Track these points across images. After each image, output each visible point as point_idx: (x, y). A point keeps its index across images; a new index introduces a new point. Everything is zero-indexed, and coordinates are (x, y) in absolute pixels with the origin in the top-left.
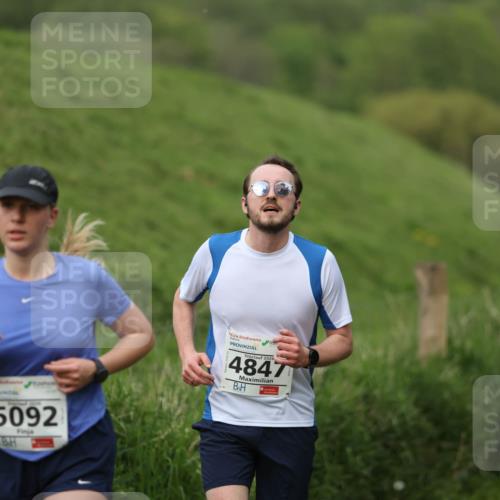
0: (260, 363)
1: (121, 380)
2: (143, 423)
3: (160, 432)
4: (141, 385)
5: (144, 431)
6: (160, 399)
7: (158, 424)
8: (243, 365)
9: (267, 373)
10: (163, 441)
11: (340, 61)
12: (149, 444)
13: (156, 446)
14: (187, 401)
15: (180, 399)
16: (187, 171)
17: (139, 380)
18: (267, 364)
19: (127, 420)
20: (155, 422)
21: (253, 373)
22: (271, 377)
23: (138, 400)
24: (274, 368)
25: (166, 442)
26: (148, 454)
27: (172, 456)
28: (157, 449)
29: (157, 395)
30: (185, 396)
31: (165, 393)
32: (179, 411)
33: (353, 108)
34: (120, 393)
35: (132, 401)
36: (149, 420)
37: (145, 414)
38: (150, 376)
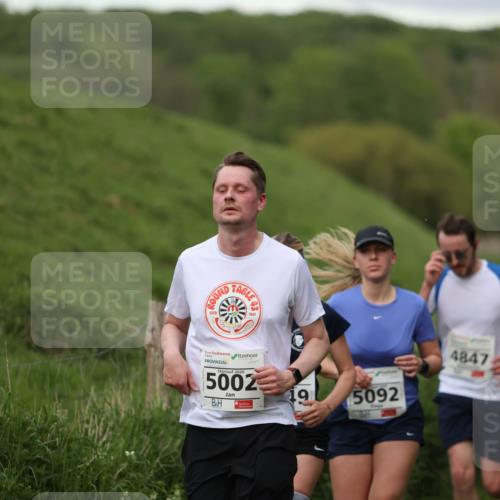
0: (470, 355)
1: (47, 406)
2: (69, 450)
3: (86, 459)
4: (66, 411)
5: (69, 457)
6: (86, 426)
7: (83, 451)
8: (459, 356)
9: (475, 361)
10: (88, 468)
11: (266, 92)
12: (74, 471)
13: (82, 472)
14: (112, 429)
15: (106, 426)
16: (114, 199)
17: (64, 407)
18: (475, 355)
19: (53, 447)
20: (80, 449)
21: (466, 361)
22: (479, 364)
23: (63, 426)
24: (480, 359)
25: (92, 469)
26: (73, 481)
27: (98, 483)
28: (82, 476)
29: (83, 422)
30: (111, 424)
31: (91, 420)
32: (104, 439)
33: (277, 139)
34: (46, 419)
35: (58, 427)
36: (75, 446)
37: (71, 441)
38: (76, 402)
